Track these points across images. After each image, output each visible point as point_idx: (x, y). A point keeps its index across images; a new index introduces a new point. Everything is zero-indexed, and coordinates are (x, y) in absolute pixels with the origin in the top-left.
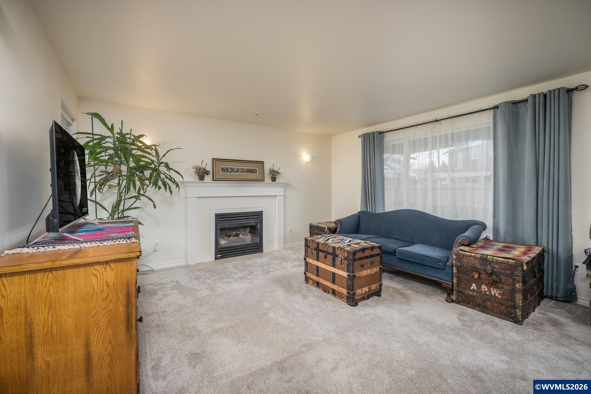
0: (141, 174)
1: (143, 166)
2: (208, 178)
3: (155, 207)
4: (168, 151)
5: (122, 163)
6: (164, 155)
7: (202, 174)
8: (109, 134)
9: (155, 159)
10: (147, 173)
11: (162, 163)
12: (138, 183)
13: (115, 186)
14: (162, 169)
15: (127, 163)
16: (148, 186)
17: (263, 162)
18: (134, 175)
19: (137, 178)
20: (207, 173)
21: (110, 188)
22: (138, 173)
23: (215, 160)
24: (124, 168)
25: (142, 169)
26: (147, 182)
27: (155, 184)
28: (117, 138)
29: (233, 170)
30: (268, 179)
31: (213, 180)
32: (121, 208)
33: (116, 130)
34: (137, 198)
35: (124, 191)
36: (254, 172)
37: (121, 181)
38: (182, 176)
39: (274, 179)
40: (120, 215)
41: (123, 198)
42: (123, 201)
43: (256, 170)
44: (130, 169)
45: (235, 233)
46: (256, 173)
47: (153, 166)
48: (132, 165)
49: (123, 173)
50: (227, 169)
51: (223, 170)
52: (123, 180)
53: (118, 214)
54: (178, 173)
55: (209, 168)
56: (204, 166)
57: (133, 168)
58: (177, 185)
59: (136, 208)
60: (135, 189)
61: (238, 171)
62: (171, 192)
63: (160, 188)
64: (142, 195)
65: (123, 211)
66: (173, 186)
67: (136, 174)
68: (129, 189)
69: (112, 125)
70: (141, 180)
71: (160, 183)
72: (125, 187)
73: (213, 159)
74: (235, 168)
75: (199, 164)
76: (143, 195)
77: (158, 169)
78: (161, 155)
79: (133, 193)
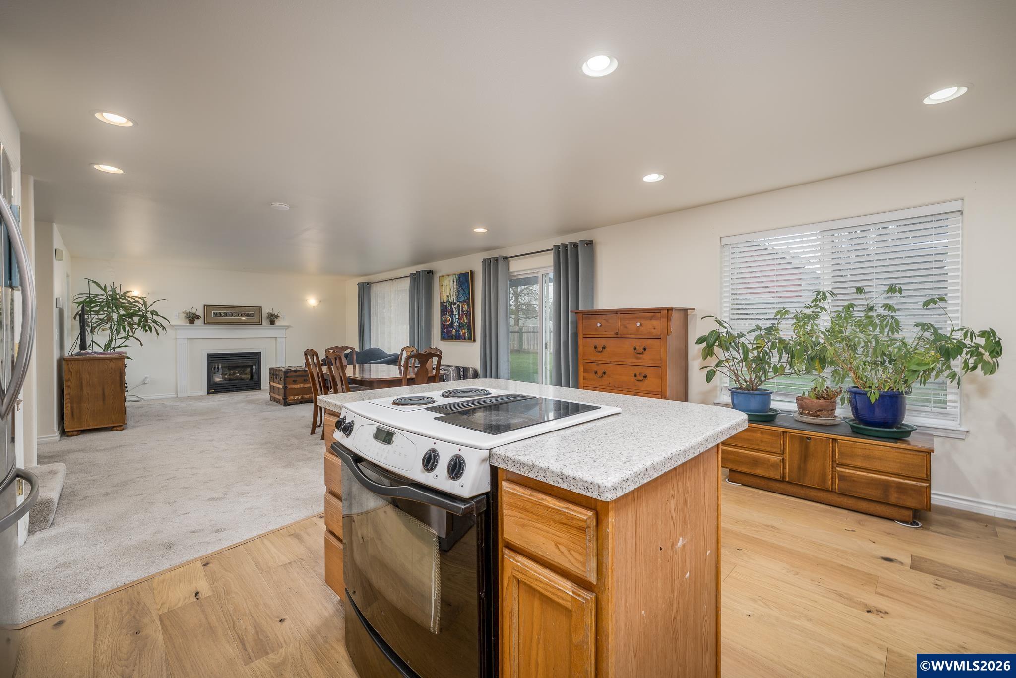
0: (130, 320)
1: (132, 313)
2: (198, 322)
3: (142, 345)
4: (155, 302)
5: (113, 311)
6: (151, 305)
7: (192, 319)
8: (103, 292)
9: (143, 308)
10: (136, 319)
11: (148, 311)
12: (127, 328)
13: (107, 330)
14: (149, 315)
15: (117, 311)
16: (136, 329)
17: (261, 307)
18: (123, 321)
19: (126, 323)
20: (198, 317)
21: (103, 331)
22: (127, 319)
23: (207, 307)
24: (115, 316)
25: (131, 316)
26: (136, 326)
27: (144, 327)
28: (110, 295)
29: (226, 315)
30: (265, 322)
31: (205, 324)
32: (113, 345)
33: (109, 288)
34: (126, 338)
35: (115, 333)
36: (250, 316)
37: (113, 326)
38: (168, 321)
39: (272, 323)
40: (112, 350)
41: (114, 338)
42: (114, 341)
43: (253, 314)
44: (120, 316)
45: (232, 372)
46: (253, 317)
47: (141, 313)
48: (122, 312)
49: (114, 320)
50: (220, 314)
51: (215, 314)
52: (114, 325)
53: (111, 349)
54: (165, 319)
55: (200, 313)
56: (194, 311)
57: (124, 315)
58: (164, 328)
59: (125, 346)
60: (125, 332)
61: (232, 315)
62: (158, 334)
63: (146, 331)
64: (130, 336)
65: (114, 348)
66: (160, 330)
67: (126, 320)
68: (119, 332)
69: (105, 285)
70: (130, 325)
71: (147, 328)
72: (116, 330)
73: (205, 305)
74: (229, 313)
75: (188, 310)
76: (132, 336)
77: (146, 316)
78: (149, 305)
79: (122, 334)
